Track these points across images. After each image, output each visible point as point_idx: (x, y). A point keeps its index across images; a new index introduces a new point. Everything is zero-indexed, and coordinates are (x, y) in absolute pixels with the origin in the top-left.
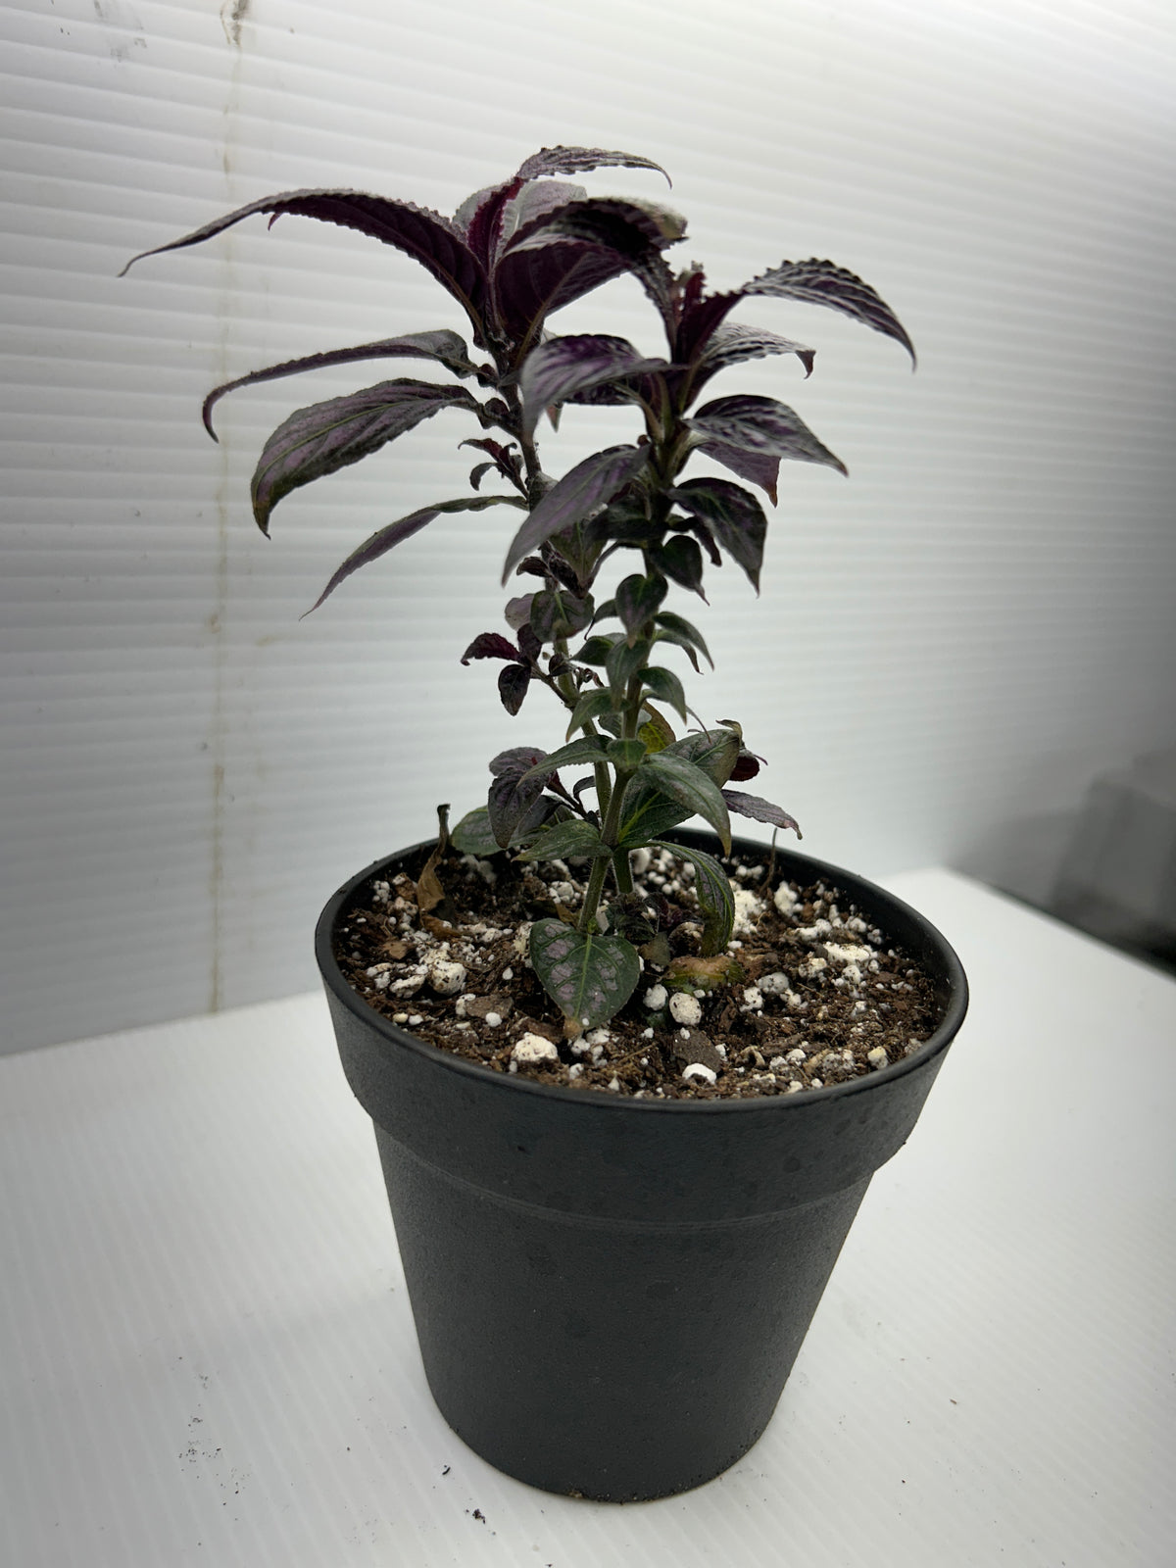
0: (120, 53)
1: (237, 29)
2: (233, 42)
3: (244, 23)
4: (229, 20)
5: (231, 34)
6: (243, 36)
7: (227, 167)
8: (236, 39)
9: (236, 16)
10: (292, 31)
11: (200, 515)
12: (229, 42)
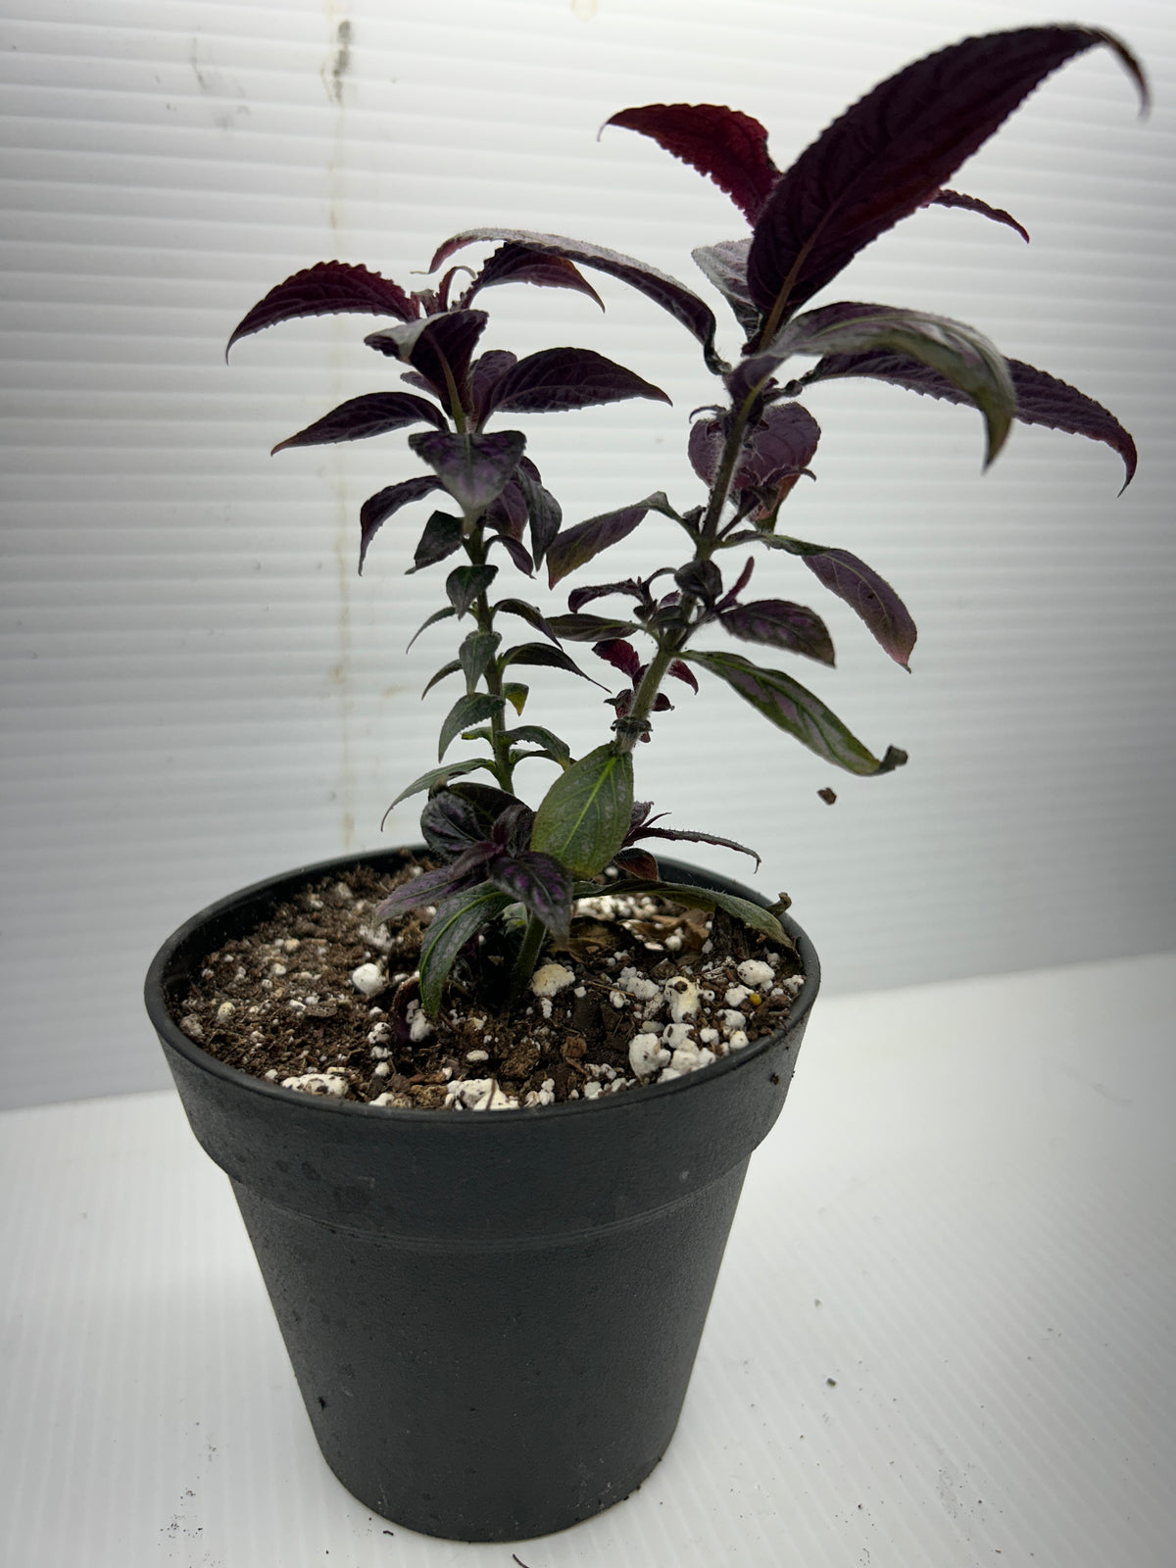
0: (224, 122)
1: (339, 86)
2: (335, 99)
3: (345, 79)
4: (330, 78)
5: (333, 92)
6: (345, 92)
7: (334, 222)
8: (339, 96)
9: (337, 73)
10: (394, 81)
11: (320, 566)
12: (331, 100)
